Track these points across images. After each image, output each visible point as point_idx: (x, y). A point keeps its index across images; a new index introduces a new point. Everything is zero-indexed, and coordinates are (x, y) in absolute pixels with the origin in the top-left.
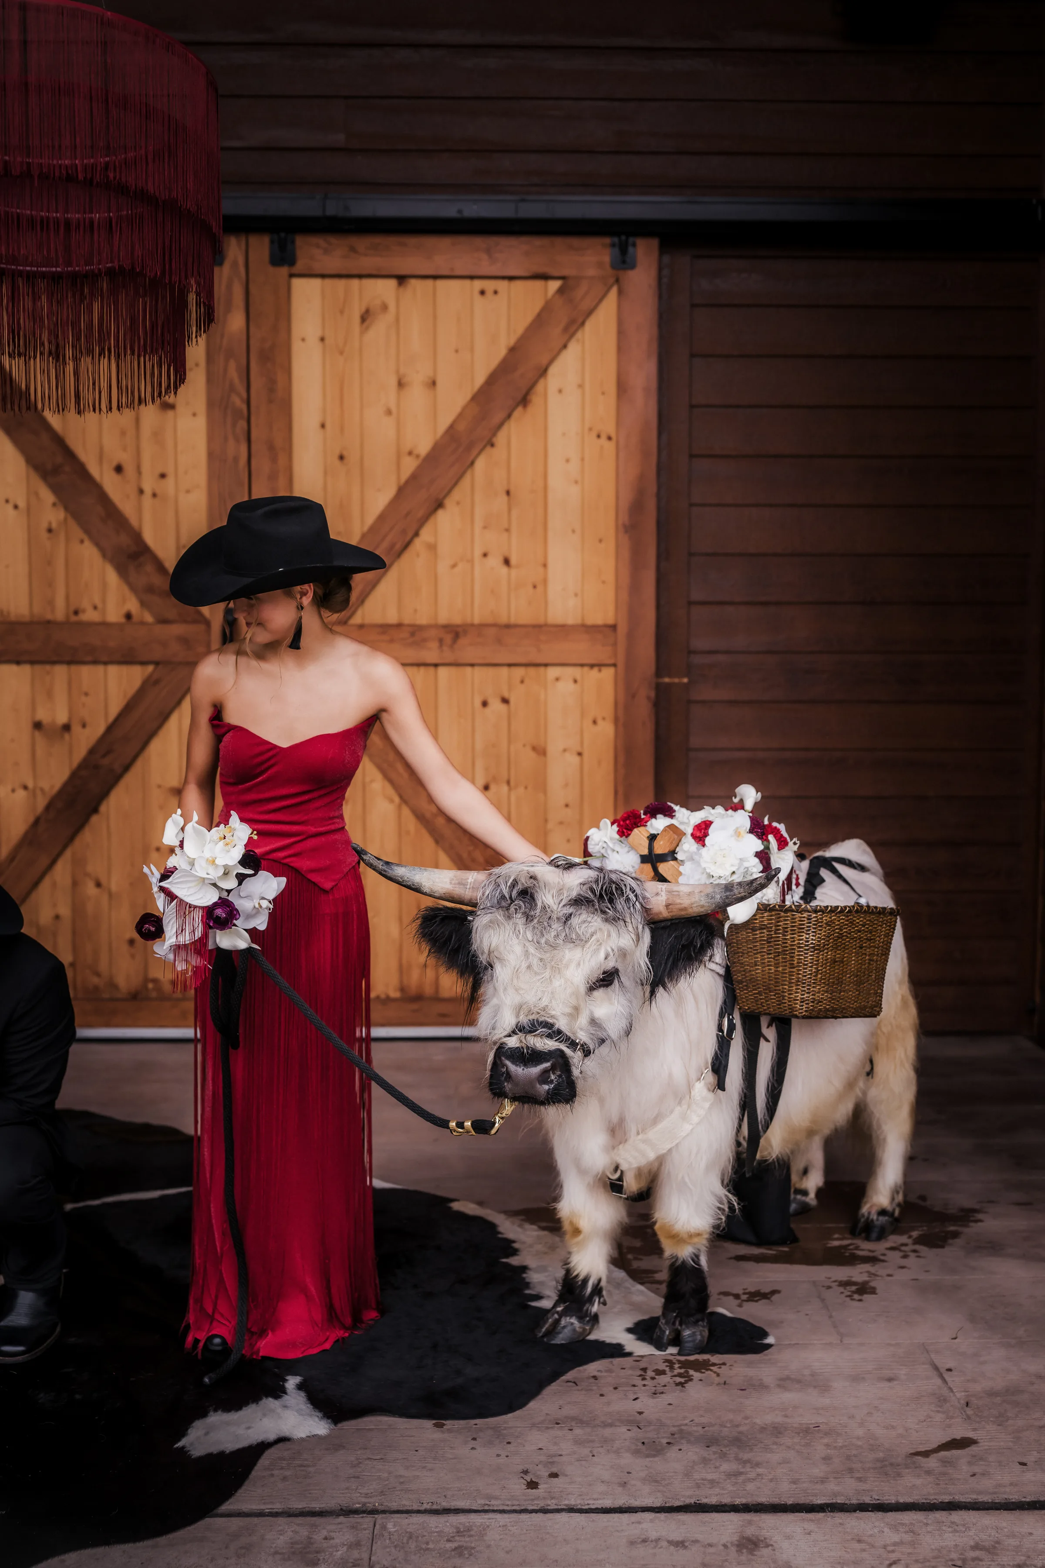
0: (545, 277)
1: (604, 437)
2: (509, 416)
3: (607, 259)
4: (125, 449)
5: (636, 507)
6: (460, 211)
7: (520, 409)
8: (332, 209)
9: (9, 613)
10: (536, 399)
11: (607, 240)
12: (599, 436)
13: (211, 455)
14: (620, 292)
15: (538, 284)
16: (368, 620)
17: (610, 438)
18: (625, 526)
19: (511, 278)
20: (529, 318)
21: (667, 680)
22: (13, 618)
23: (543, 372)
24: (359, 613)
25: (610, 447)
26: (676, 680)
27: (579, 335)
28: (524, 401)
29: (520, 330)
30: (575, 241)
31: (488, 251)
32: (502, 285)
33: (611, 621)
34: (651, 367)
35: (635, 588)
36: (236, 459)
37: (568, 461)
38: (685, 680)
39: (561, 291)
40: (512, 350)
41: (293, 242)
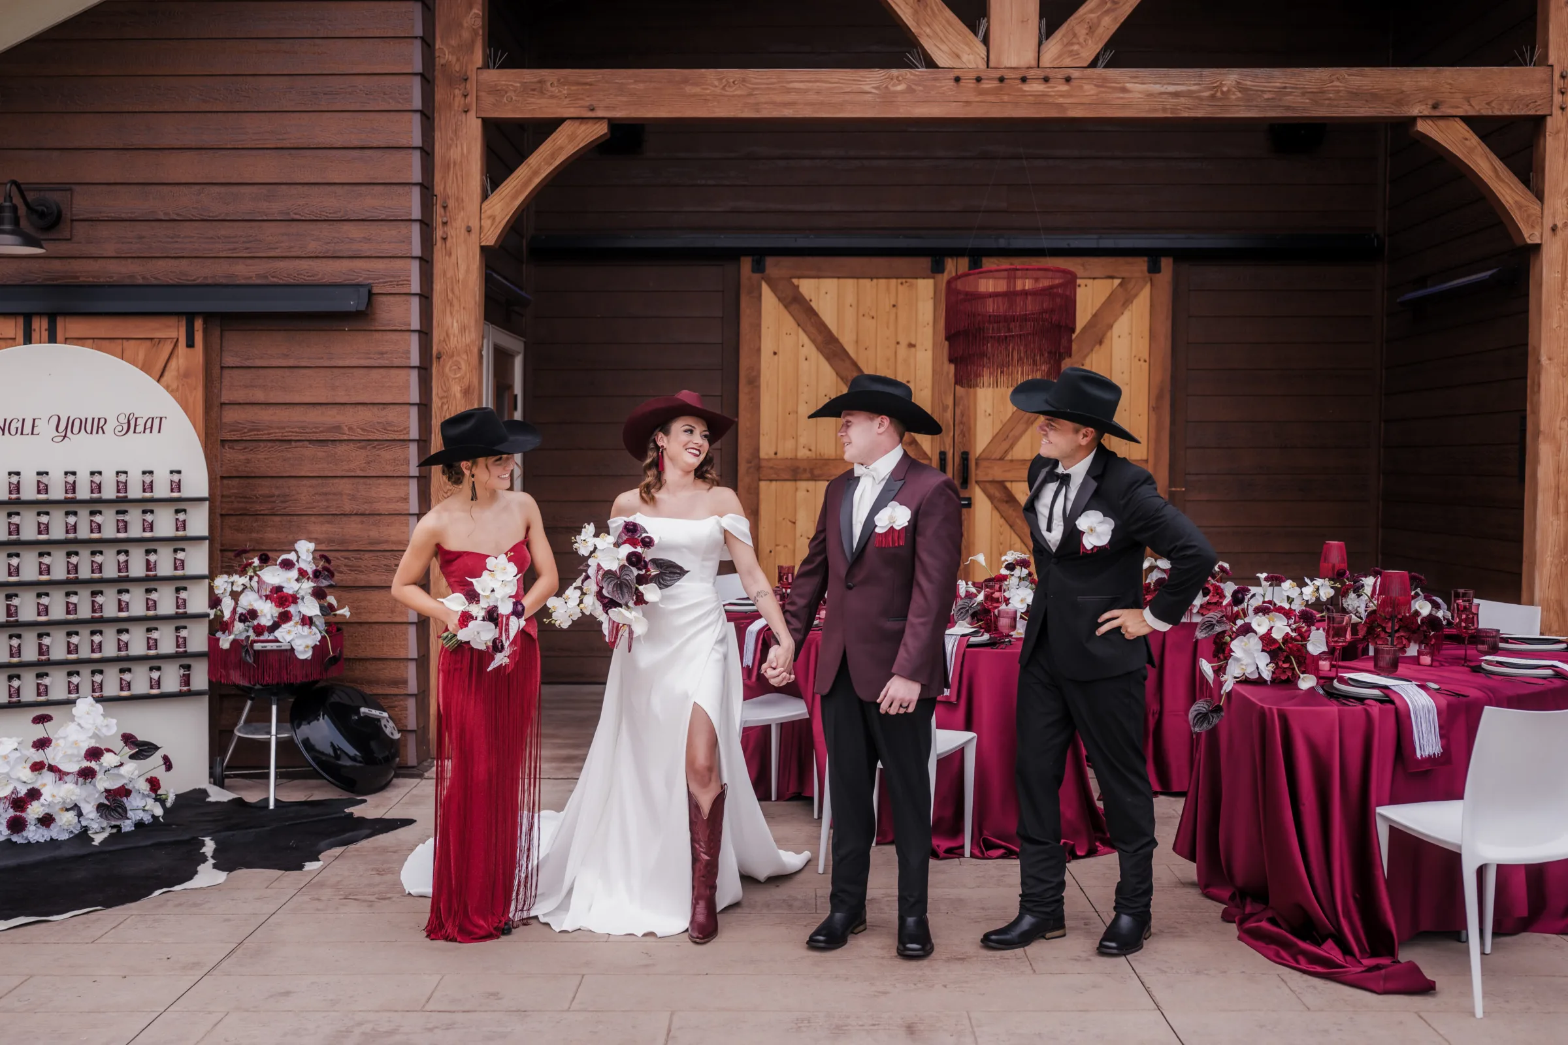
0: (1112, 277)
1: (1142, 360)
2: (1092, 350)
3: (1145, 268)
4: (888, 368)
5: (1159, 397)
6: (1068, 244)
7: (1098, 346)
8: (1002, 243)
9: (824, 454)
10: (1106, 341)
11: (1146, 259)
12: (1139, 360)
13: (934, 371)
14: (1151, 285)
15: (1110, 281)
16: (1014, 458)
17: (1145, 361)
18: (1153, 408)
19: (1094, 278)
20: (1103, 299)
21: (1173, 489)
22: (826, 457)
23: (1110, 327)
24: (1010, 454)
25: (1146, 365)
26: (1178, 489)
27: (1130, 307)
28: (1101, 343)
29: (1098, 305)
30: (1130, 259)
31: (1083, 265)
32: (1089, 282)
33: (1145, 457)
34: (1169, 324)
35: (1158, 440)
36: (948, 374)
37: (1123, 373)
38: (1184, 489)
39: (1120, 285)
40: (1095, 316)
41: (981, 261)
